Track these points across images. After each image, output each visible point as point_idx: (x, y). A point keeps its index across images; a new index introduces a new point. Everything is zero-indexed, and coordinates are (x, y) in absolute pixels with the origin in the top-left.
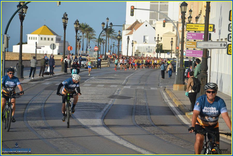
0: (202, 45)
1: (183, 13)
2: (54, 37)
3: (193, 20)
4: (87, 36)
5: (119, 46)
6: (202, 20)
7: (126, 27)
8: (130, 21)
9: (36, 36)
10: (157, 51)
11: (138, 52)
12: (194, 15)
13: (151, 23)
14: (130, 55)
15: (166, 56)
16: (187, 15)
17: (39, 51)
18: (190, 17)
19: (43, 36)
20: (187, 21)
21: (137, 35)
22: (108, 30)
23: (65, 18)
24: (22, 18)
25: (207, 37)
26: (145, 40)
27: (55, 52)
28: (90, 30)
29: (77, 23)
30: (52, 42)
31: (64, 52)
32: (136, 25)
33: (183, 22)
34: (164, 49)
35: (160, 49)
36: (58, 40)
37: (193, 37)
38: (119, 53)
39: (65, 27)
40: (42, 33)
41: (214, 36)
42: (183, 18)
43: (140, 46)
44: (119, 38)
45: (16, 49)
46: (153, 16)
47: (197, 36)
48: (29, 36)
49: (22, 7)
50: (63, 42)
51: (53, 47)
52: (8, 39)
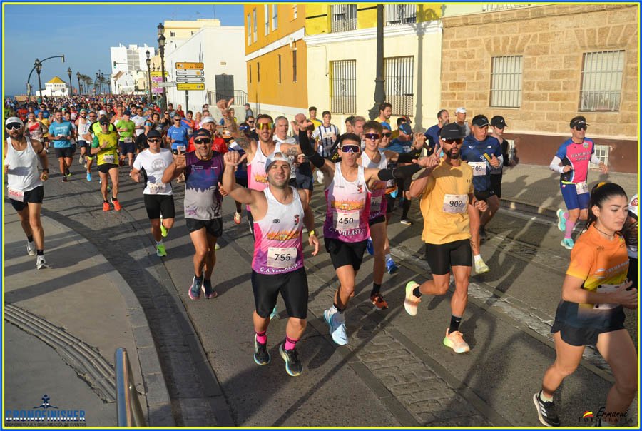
0: (161, 85)
1: (149, 65)
2: (64, 84)
3: (156, 70)
4: (87, 83)
5: (110, 88)
6: (161, 70)
7: (113, 75)
8: (115, 72)
9: (51, 84)
10: (135, 91)
11: (123, 92)
12: (156, 67)
13: (129, 72)
14: (117, 94)
15: (139, 93)
16: (151, 67)
17: (54, 94)
18: (154, 68)
19: (57, 84)
20: (151, 70)
21: (121, 80)
22: (101, 78)
23: (69, 71)
24: (39, 72)
25: (164, 80)
26: (126, 84)
27: (66, 93)
28: (89, 78)
29: (78, 74)
30: (62, 88)
31: (71, 94)
32: (119, 74)
33: (149, 71)
34: (140, 89)
35: (137, 89)
36: (67, 86)
37: (156, 80)
38: (111, 92)
39: (70, 77)
40: (56, 82)
41: (169, 79)
42: (149, 68)
43: (124, 87)
44: (110, 84)
45: (38, 94)
46: (130, 68)
47: (159, 80)
48: (46, 84)
49: (38, 64)
50: (70, 87)
51: (64, 91)
52: (31, 87)
